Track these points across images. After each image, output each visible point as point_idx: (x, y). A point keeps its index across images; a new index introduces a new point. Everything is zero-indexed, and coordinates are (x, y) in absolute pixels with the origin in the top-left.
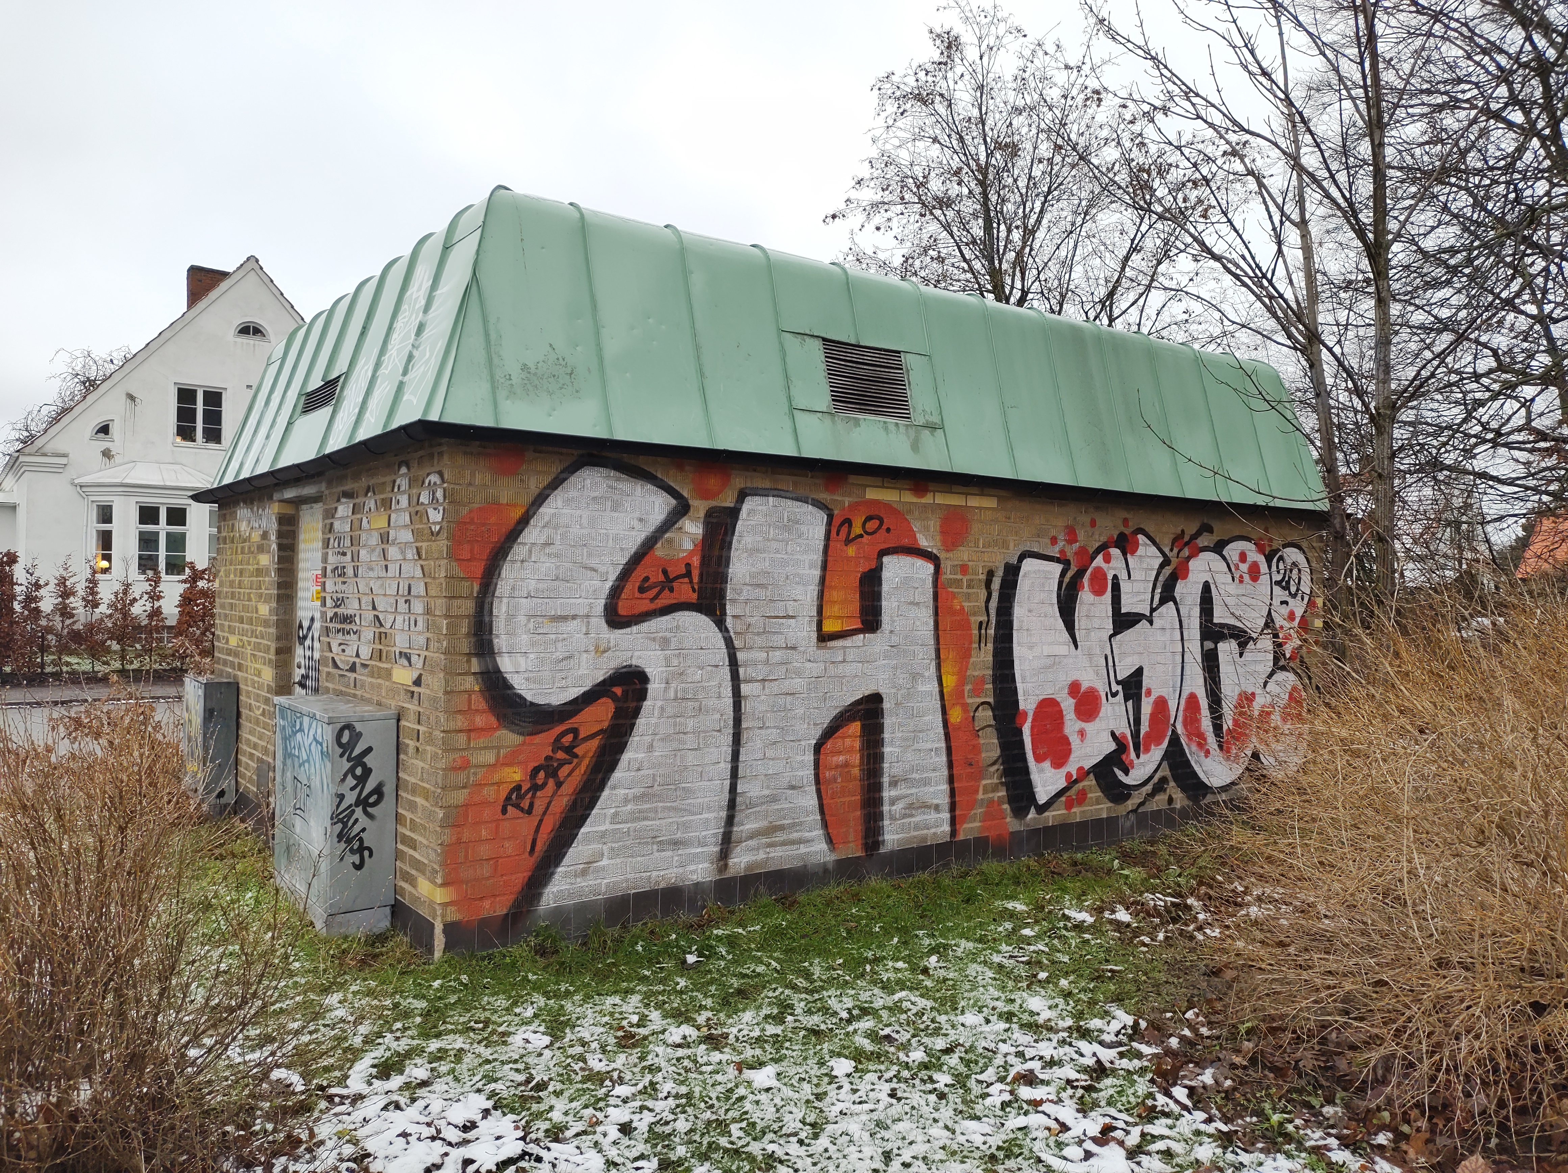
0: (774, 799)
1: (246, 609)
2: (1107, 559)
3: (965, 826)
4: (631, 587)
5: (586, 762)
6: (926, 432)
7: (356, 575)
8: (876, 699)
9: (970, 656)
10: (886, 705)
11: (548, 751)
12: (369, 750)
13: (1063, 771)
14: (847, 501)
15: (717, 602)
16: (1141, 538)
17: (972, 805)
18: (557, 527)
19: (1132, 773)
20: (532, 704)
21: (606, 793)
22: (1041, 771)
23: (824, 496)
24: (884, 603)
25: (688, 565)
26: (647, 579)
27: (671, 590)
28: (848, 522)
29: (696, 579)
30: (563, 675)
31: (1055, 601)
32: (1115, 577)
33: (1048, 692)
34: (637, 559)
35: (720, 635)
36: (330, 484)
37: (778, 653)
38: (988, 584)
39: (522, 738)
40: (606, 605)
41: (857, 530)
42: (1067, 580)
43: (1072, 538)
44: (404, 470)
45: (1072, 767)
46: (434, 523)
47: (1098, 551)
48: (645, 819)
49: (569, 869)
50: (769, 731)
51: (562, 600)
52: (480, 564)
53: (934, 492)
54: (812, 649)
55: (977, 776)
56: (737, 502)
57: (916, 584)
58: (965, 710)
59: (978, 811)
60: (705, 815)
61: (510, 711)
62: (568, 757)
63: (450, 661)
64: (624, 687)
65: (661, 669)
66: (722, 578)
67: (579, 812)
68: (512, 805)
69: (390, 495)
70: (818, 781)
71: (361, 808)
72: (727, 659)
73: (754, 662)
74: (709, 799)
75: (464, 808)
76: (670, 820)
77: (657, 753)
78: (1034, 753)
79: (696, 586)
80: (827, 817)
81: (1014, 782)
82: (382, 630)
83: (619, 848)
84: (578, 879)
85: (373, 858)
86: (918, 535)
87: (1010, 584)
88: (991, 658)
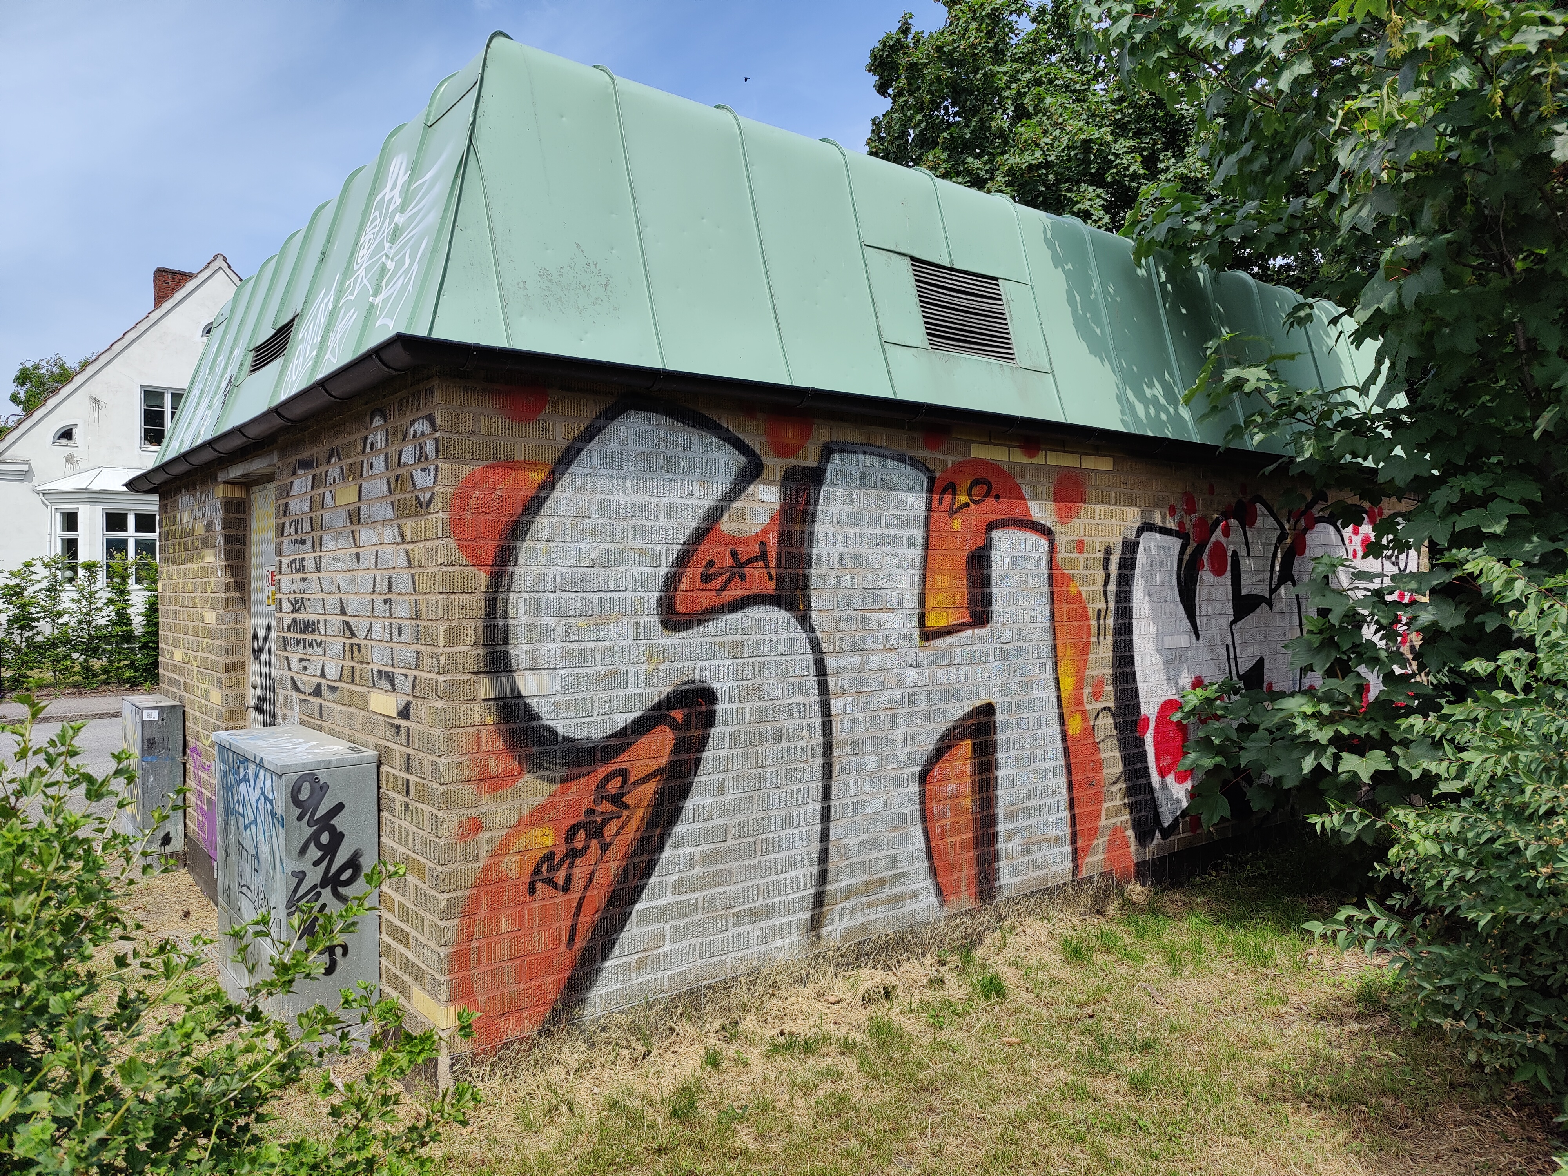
0: (874, 844)
1: (190, 617)
2: (1226, 533)
3: (1088, 860)
4: (691, 575)
5: (640, 812)
6: (1035, 375)
7: (318, 570)
8: (988, 710)
9: (1088, 652)
10: (999, 717)
11: (588, 801)
12: (340, 807)
13: (1187, 787)
14: (950, 460)
15: (798, 592)
16: (1259, 507)
17: (1094, 833)
18: (593, 494)
20: (565, 739)
21: (667, 853)
22: (1163, 788)
23: (923, 454)
24: (994, 590)
25: (763, 544)
26: (711, 563)
27: (743, 577)
28: (952, 487)
29: (773, 563)
30: (605, 695)
31: (1175, 583)
32: (1235, 552)
33: (1171, 693)
34: (700, 536)
35: (804, 636)
36: (283, 452)
37: (875, 657)
38: (1106, 563)
39: (553, 787)
40: (660, 600)
41: (962, 497)
42: (1186, 557)
43: (1190, 506)
44: (378, 421)
46: (422, 489)
47: (1217, 523)
48: (718, 885)
49: (619, 962)
50: (866, 758)
51: (602, 594)
52: (489, 546)
53: (1046, 450)
54: (913, 650)
55: (1099, 798)
56: (821, 460)
57: (1029, 566)
58: (1085, 719)
59: (1101, 841)
60: (792, 874)
61: (535, 750)
62: (615, 809)
63: (453, 684)
64: (686, 711)
65: (732, 683)
66: (805, 561)
67: (633, 883)
68: (543, 881)
69: (361, 458)
70: (924, 818)
71: (329, 888)
72: (812, 667)
73: (845, 670)
74: (795, 852)
75: (475, 890)
76: (749, 884)
77: (731, 797)
78: (1158, 766)
79: (773, 572)
80: (936, 863)
81: (1138, 803)
82: (354, 641)
83: (686, 927)
84: (634, 975)
85: (349, 956)
86: (1031, 504)
87: (1128, 564)
88: (1111, 654)
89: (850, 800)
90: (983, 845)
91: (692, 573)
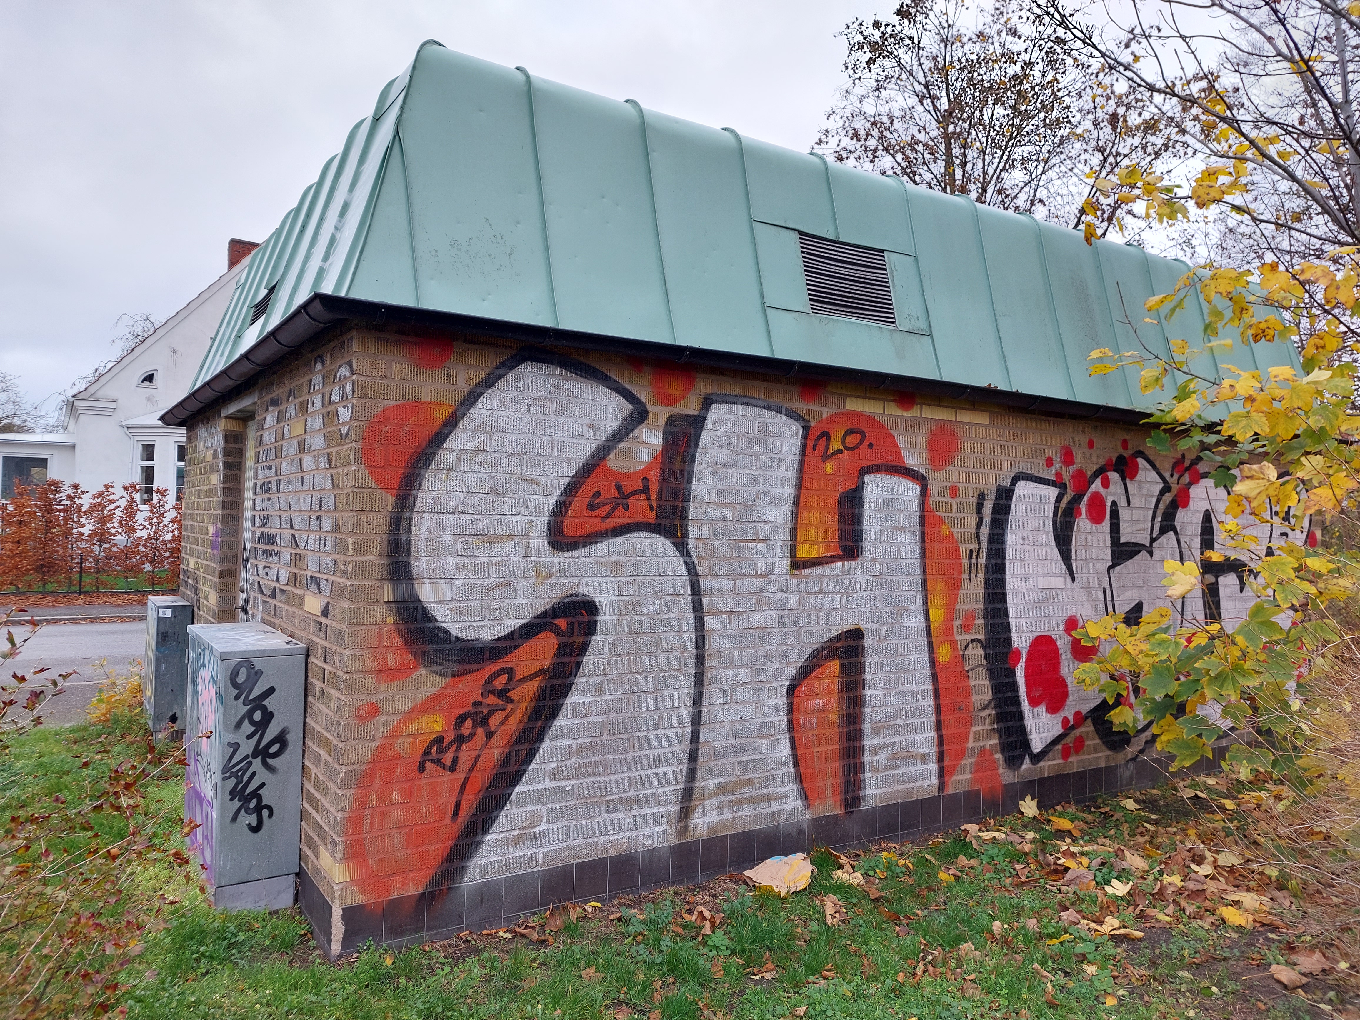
1: (200, 531)
2: (1106, 484)
3: (955, 778)
5: (523, 706)
6: (914, 337)
7: (278, 491)
8: (857, 634)
9: (959, 588)
10: (868, 642)
11: (477, 695)
12: (271, 690)
13: (1059, 717)
14: (825, 412)
15: (677, 522)
16: (1141, 462)
17: (961, 754)
18: (490, 433)
20: (458, 639)
21: (546, 744)
22: (1036, 717)
23: (800, 406)
24: (866, 528)
25: (645, 479)
26: (598, 495)
27: (626, 507)
28: (826, 435)
29: (654, 496)
30: (496, 604)
31: (1051, 528)
32: (1114, 503)
33: (1043, 629)
34: (587, 471)
35: (681, 560)
36: (261, 392)
37: (746, 582)
38: (979, 508)
39: (445, 680)
40: (549, 524)
41: (836, 444)
42: (1063, 505)
43: (1068, 458)
44: (319, 366)
45: (1069, 712)
46: (344, 424)
47: (1096, 474)
48: (592, 774)
49: (500, 837)
50: (736, 671)
51: (497, 517)
52: (395, 473)
53: (921, 404)
54: (784, 577)
55: (967, 722)
56: (702, 409)
57: (901, 507)
58: (954, 648)
59: (968, 761)
60: (663, 769)
61: (430, 647)
62: (500, 702)
63: (358, 587)
64: (570, 620)
65: (613, 598)
66: (683, 495)
67: (513, 768)
68: (432, 761)
69: (307, 397)
70: (791, 728)
71: (259, 759)
72: (689, 588)
73: (720, 592)
74: (667, 750)
75: (371, 766)
76: (622, 775)
77: (607, 697)
78: (1029, 696)
79: (654, 504)
80: (802, 770)
81: (1007, 729)
82: (298, 551)
83: (562, 810)
84: (511, 849)
85: (274, 818)
86: (903, 452)
87: (1002, 510)
88: (982, 591)
89: (720, 707)
90: (849, 757)
91: (580, 502)
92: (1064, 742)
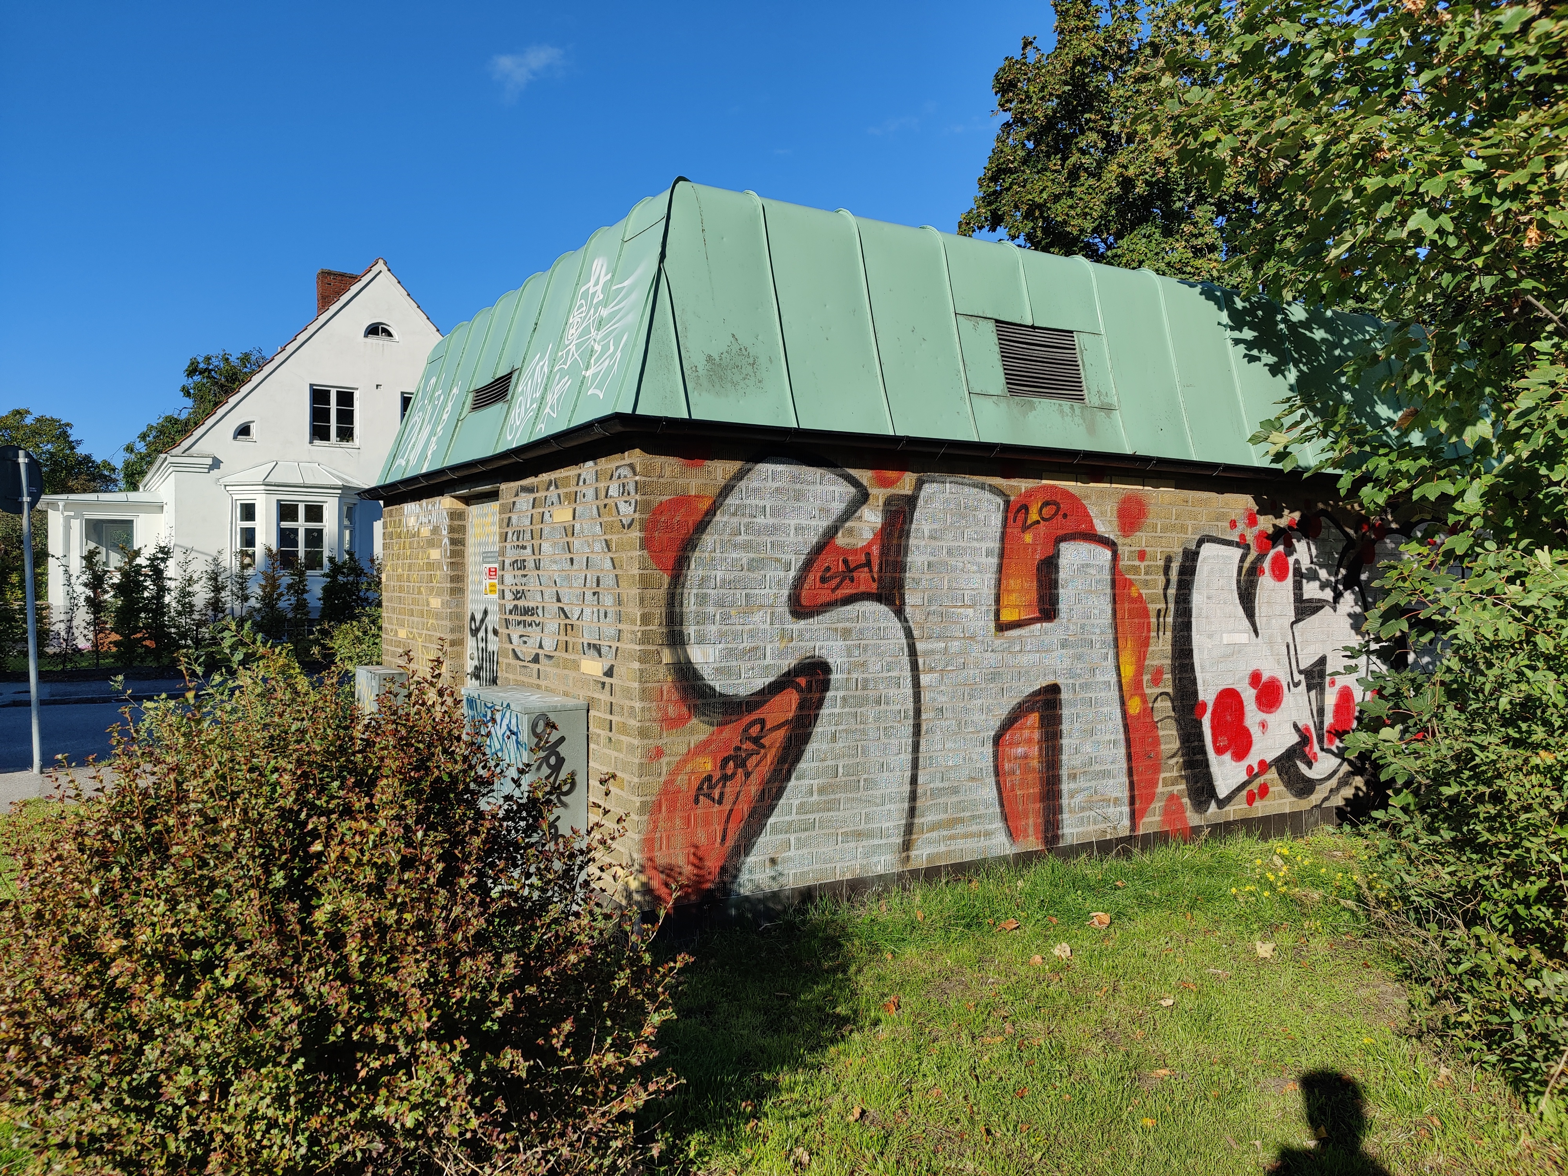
0: (955, 791)
1: (415, 602)
2: (1288, 543)
3: (1145, 820)
4: (813, 577)
5: (774, 751)
6: (1103, 413)
7: (538, 568)
8: (1054, 689)
9: (1147, 645)
10: (1064, 696)
11: (736, 741)
12: (562, 739)
13: (1245, 763)
14: (1024, 487)
15: (895, 591)
16: (1324, 520)
17: (1151, 797)
18: (742, 519)
19: (1315, 765)
20: (721, 694)
21: (792, 783)
22: (1221, 764)
23: (1002, 483)
24: (1061, 591)
25: (868, 554)
26: (828, 569)
27: (852, 580)
28: (1025, 508)
29: (876, 569)
30: (749, 665)
31: (1235, 587)
32: (1297, 561)
33: (1228, 682)
34: (819, 549)
35: (899, 625)
37: (956, 643)
38: (1167, 569)
39: (712, 729)
40: (790, 595)
41: (1034, 516)
42: (1247, 565)
43: (1252, 520)
44: (590, 464)
45: (1253, 759)
46: (626, 516)
47: (1278, 535)
48: (830, 810)
49: (758, 858)
50: (948, 723)
51: (748, 591)
52: (670, 556)
53: (1111, 476)
54: (989, 638)
55: (1156, 769)
56: (915, 490)
57: (1093, 571)
58: (1144, 700)
59: (1158, 805)
60: (888, 807)
61: (699, 702)
62: (755, 747)
63: (644, 652)
64: (808, 678)
65: (843, 659)
66: (900, 567)
67: (767, 802)
68: (704, 795)
69: (574, 489)
70: (997, 773)
72: (906, 650)
73: (932, 652)
74: (891, 790)
75: (659, 797)
76: (853, 811)
77: (841, 745)
78: (1214, 745)
79: (876, 576)
80: (1007, 810)
81: (1193, 775)
82: (568, 621)
83: (806, 839)
84: (767, 870)
86: (1095, 521)
87: (1188, 570)
88: (1170, 647)
89: (935, 754)
90: (1049, 799)
92: (1248, 788)
